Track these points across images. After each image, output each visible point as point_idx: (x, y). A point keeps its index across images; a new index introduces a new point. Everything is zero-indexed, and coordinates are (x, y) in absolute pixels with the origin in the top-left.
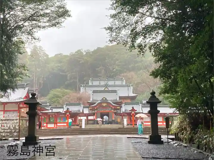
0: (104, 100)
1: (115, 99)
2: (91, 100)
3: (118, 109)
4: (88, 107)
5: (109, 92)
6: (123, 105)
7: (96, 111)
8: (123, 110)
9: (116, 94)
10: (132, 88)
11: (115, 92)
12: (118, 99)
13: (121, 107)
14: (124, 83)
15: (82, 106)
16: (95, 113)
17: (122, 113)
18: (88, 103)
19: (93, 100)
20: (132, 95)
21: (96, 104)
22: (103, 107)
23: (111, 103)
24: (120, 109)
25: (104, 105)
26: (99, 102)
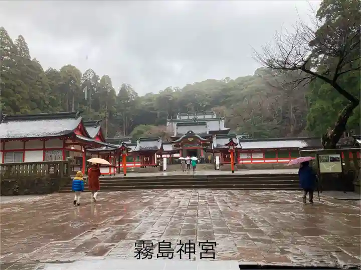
0: (190, 134)
1: (204, 132)
2: (175, 134)
3: (208, 145)
4: (171, 143)
5: (196, 124)
6: (214, 139)
7: (181, 148)
8: (214, 145)
9: (205, 126)
10: (223, 121)
11: (204, 124)
12: (208, 133)
13: (212, 142)
14: (215, 117)
15: (160, 141)
16: (179, 150)
17: (213, 148)
18: (171, 138)
19: (178, 134)
20: (223, 129)
21: (181, 139)
22: (190, 142)
23: (199, 136)
24: (210, 145)
25: (191, 140)
26: (185, 136)
